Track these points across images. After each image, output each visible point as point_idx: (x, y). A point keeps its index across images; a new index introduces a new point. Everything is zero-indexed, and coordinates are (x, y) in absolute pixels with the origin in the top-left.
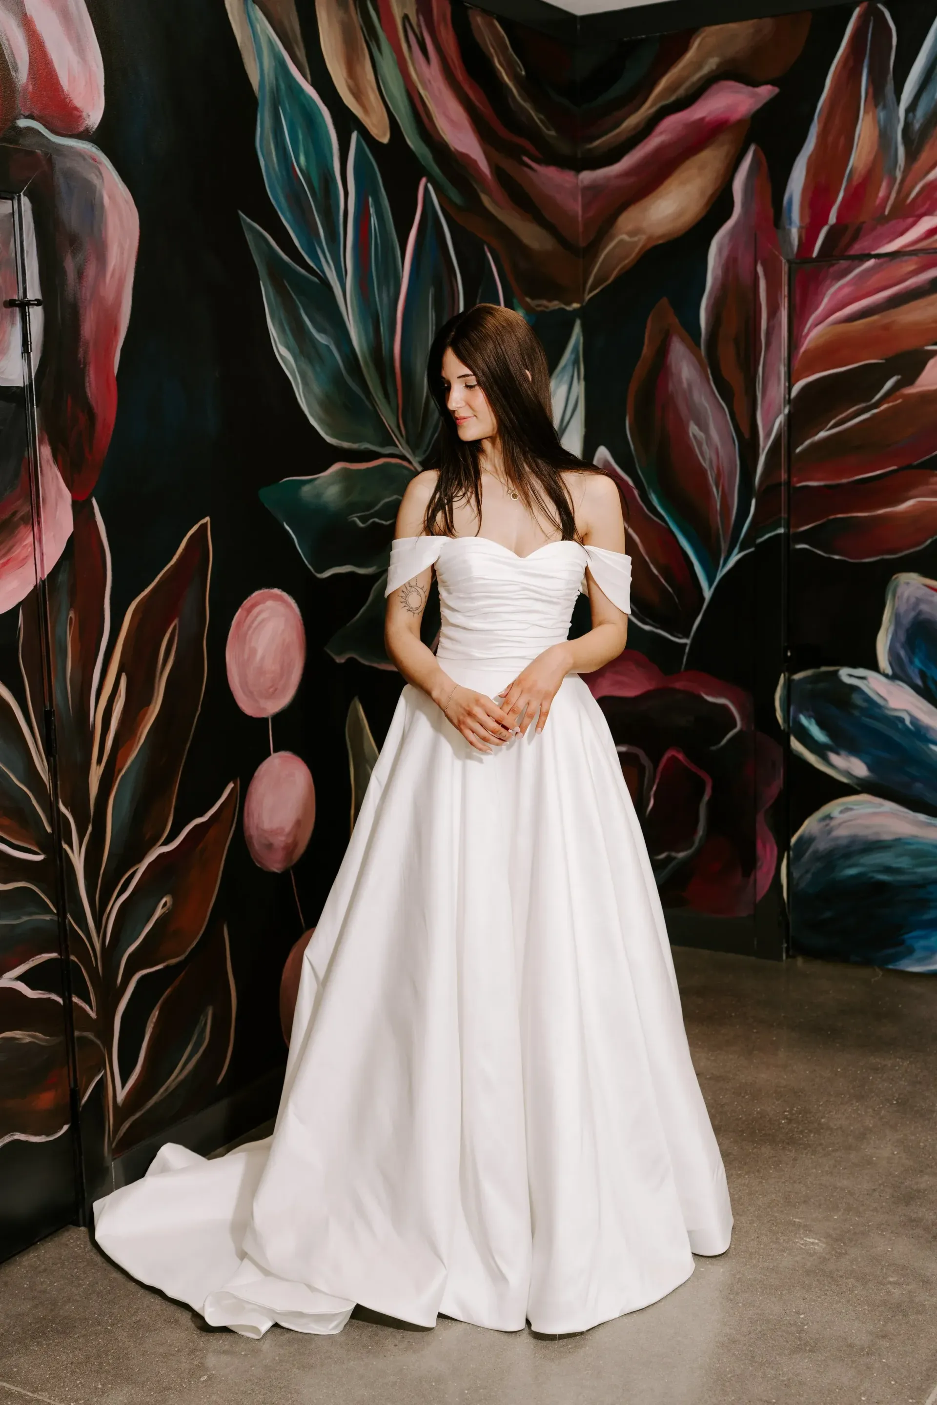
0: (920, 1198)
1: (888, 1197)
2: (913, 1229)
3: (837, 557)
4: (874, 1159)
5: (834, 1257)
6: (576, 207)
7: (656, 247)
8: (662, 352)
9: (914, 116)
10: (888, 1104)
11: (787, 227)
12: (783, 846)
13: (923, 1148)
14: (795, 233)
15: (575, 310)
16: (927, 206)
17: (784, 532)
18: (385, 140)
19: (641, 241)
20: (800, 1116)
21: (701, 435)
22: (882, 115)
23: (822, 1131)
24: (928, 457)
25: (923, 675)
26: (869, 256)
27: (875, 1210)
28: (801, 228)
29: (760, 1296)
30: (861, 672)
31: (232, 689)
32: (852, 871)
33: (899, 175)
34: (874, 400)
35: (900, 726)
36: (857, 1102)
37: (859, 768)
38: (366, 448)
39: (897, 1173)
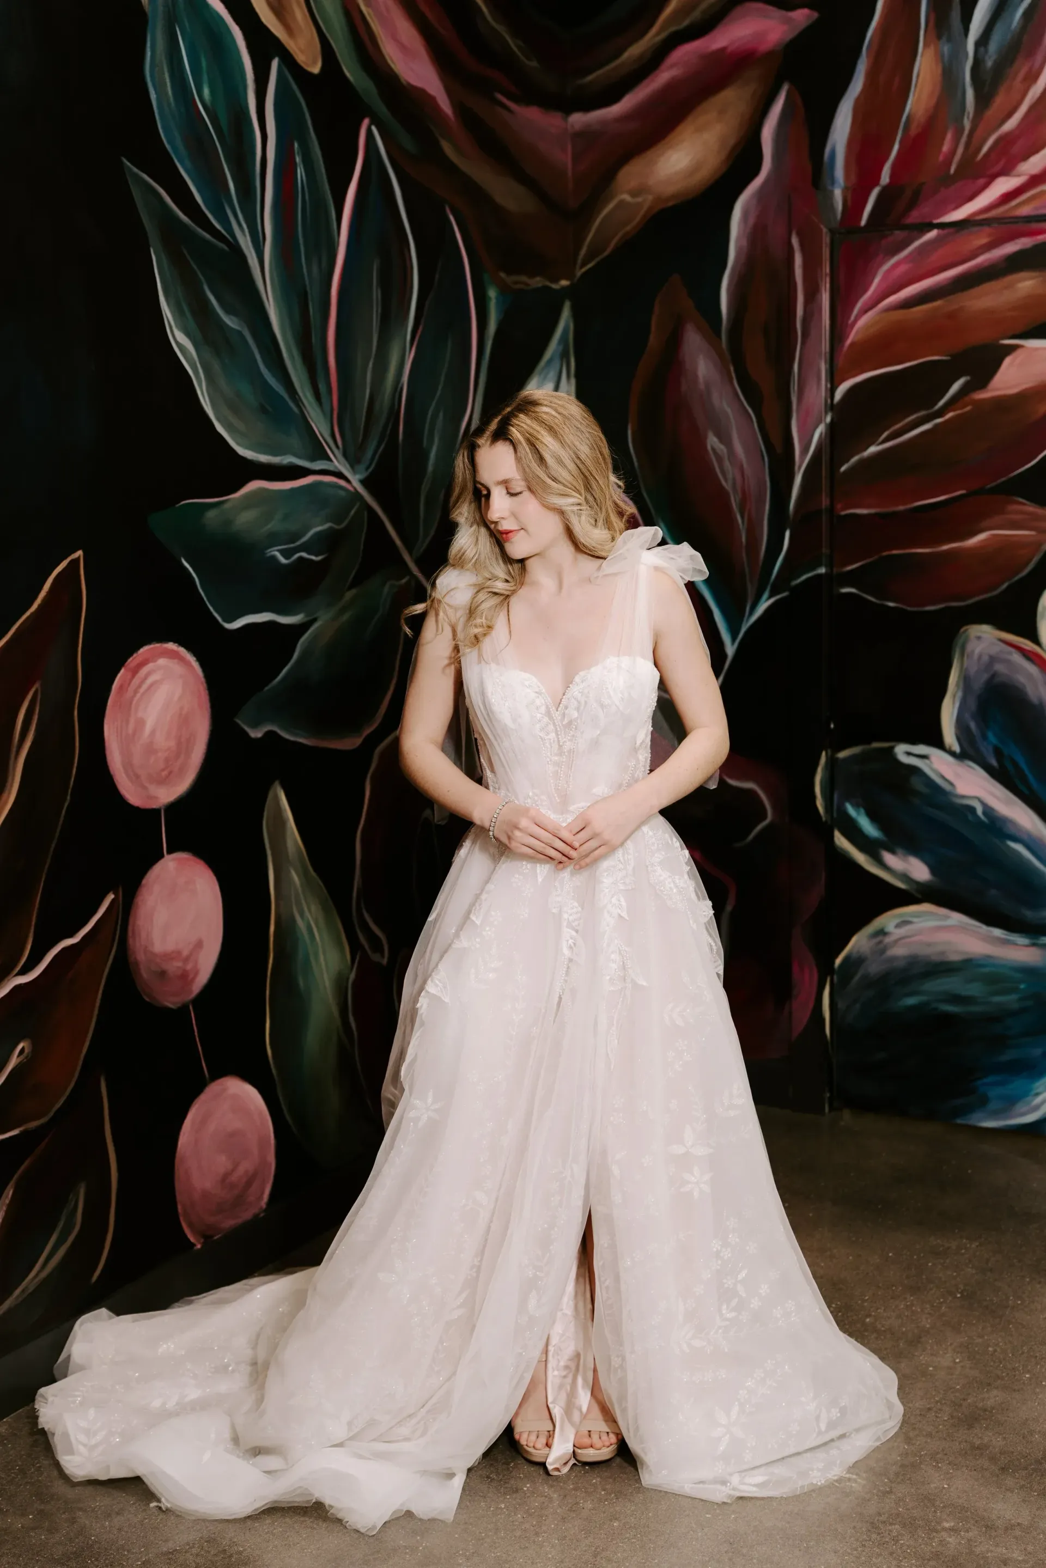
0: (986, 1419)
1: (946, 1419)
2: (977, 1460)
3: (891, 604)
4: (931, 1369)
5: (876, 1497)
6: (564, 158)
7: (663, 212)
8: (674, 342)
9: (986, 51)
10: (950, 1298)
11: (830, 188)
12: (826, 969)
13: (992, 1355)
14: (838, 194)
15: (563, 288)
16: (1002, 163)
17: (826, 574)
18: (316, 70)
19: (647, 201)
20: (840, 1314)
21: (721, 448)
22: (946, 49)
23: (866, 1334)
24: (1003, 479)
25: (998, 753)
26: (931, 226)
27: (930, 1435)
28: (845, 190)
29: (781, 1549)
30: (921, 749)
31: (112, 772)
32: (911, 1001)
33: (967, 124)
34: (937, 407)
35: (970, 817)
36: (911, 1296)
37: (920, 871)
38: (290, 463)
39: (958, 1387)
